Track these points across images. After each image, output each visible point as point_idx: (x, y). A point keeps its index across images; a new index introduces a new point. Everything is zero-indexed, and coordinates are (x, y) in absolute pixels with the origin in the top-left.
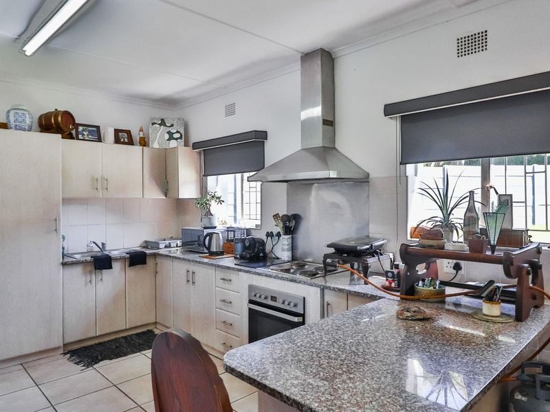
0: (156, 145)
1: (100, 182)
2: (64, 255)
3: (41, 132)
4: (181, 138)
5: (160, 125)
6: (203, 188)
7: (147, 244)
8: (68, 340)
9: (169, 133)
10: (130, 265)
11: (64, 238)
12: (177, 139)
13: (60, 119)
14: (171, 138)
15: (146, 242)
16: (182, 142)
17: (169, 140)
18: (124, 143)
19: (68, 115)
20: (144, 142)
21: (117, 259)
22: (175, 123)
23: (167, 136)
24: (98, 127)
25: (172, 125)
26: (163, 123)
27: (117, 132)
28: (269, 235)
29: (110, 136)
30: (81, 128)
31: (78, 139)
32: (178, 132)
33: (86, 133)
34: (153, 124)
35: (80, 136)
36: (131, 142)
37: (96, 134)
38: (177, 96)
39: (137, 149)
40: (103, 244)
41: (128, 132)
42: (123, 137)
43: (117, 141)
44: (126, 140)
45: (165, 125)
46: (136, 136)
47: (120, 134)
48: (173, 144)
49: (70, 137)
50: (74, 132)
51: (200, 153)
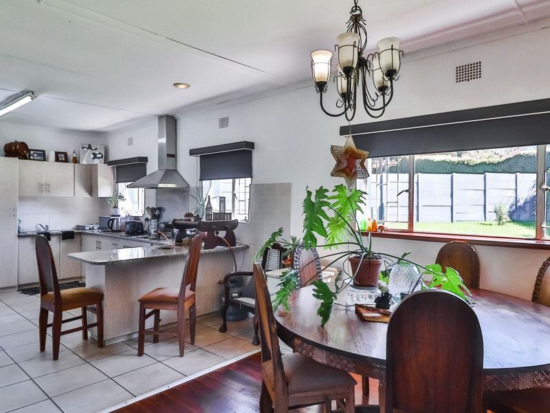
0: (84, 162)
1: (44, 186)
2: (19, 232)
3: (5, 156)
4: (102, 157)
5: (88, 148)
6: (116, 190)
7: (78, 227)
8: (22, 282)
9: (94, 154)
10: (63, 239)
11: (20, 221)
12: (99, 158)
13: (18, 147)
14: (95, 157)
15: (78, 226)
16: (103, 160)
17: (93, 159)
18: (62, 161)
19: (24, 145)
20: (76, 161)
21: (54, 235)
22: (98, 147)
23: (92, 156)
24: (44, 151)
25: (96, 149)
26: (90, 147)
27: (57, 153)
28: (147, 220)
29: (52, 156)
30: (32, 152)
31: (30, 159)
32: (100, 153)
33: (35, 155)
34: (83, 148)
35: (32, 157)
36: (66, 161)
37: (43, 156)
38: (103, 130)
39: (70, 166)
40: (47, 226)
41: (65, 154)
42: (61, 157)
43: (57, 160)
44: (63, 159)
45: (91, 149)
46: (71, 156)
47: (59, 155)
48: (96, 161)
49: (25, 158)
50: (27, 155)
51: (113, 168)
